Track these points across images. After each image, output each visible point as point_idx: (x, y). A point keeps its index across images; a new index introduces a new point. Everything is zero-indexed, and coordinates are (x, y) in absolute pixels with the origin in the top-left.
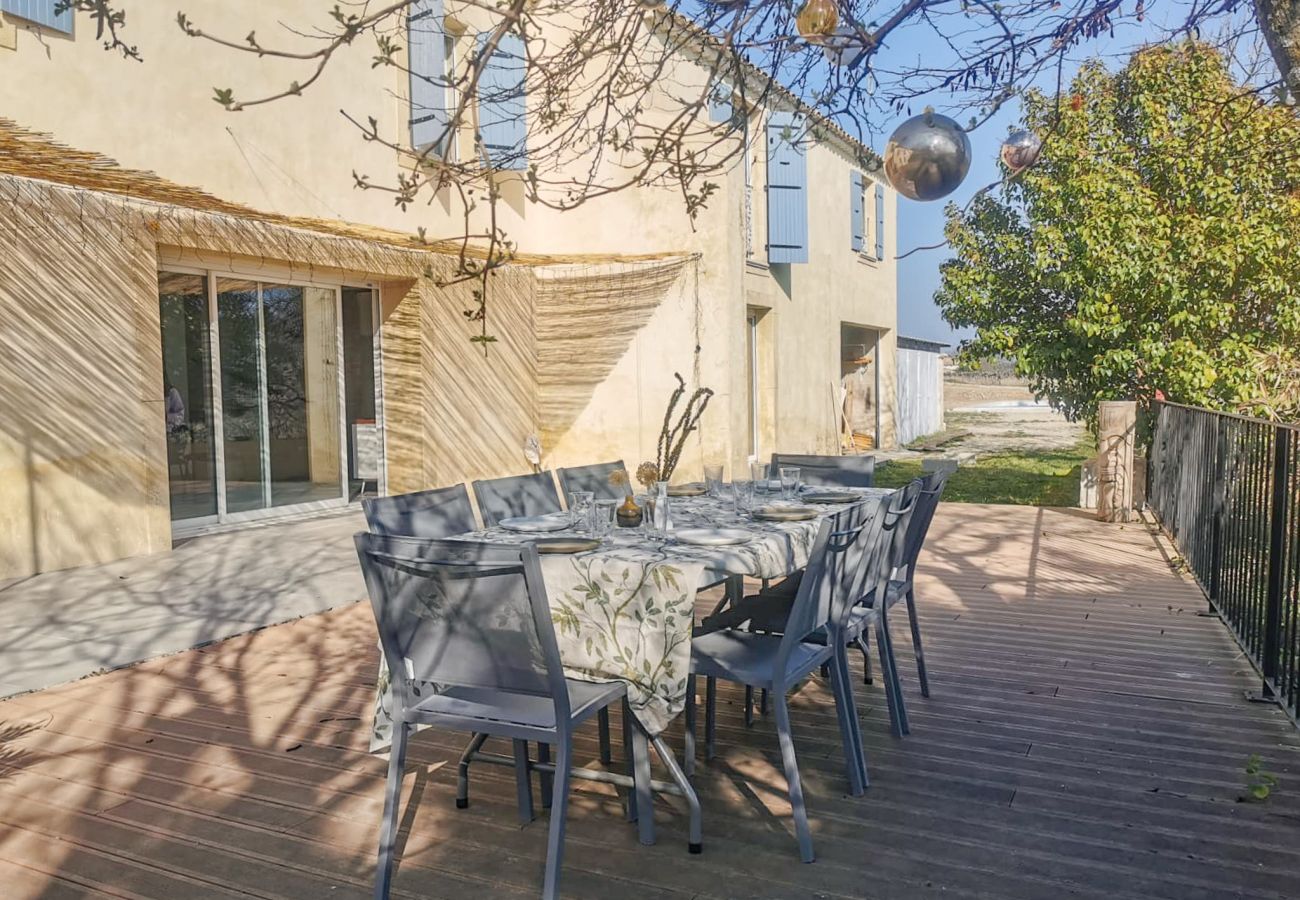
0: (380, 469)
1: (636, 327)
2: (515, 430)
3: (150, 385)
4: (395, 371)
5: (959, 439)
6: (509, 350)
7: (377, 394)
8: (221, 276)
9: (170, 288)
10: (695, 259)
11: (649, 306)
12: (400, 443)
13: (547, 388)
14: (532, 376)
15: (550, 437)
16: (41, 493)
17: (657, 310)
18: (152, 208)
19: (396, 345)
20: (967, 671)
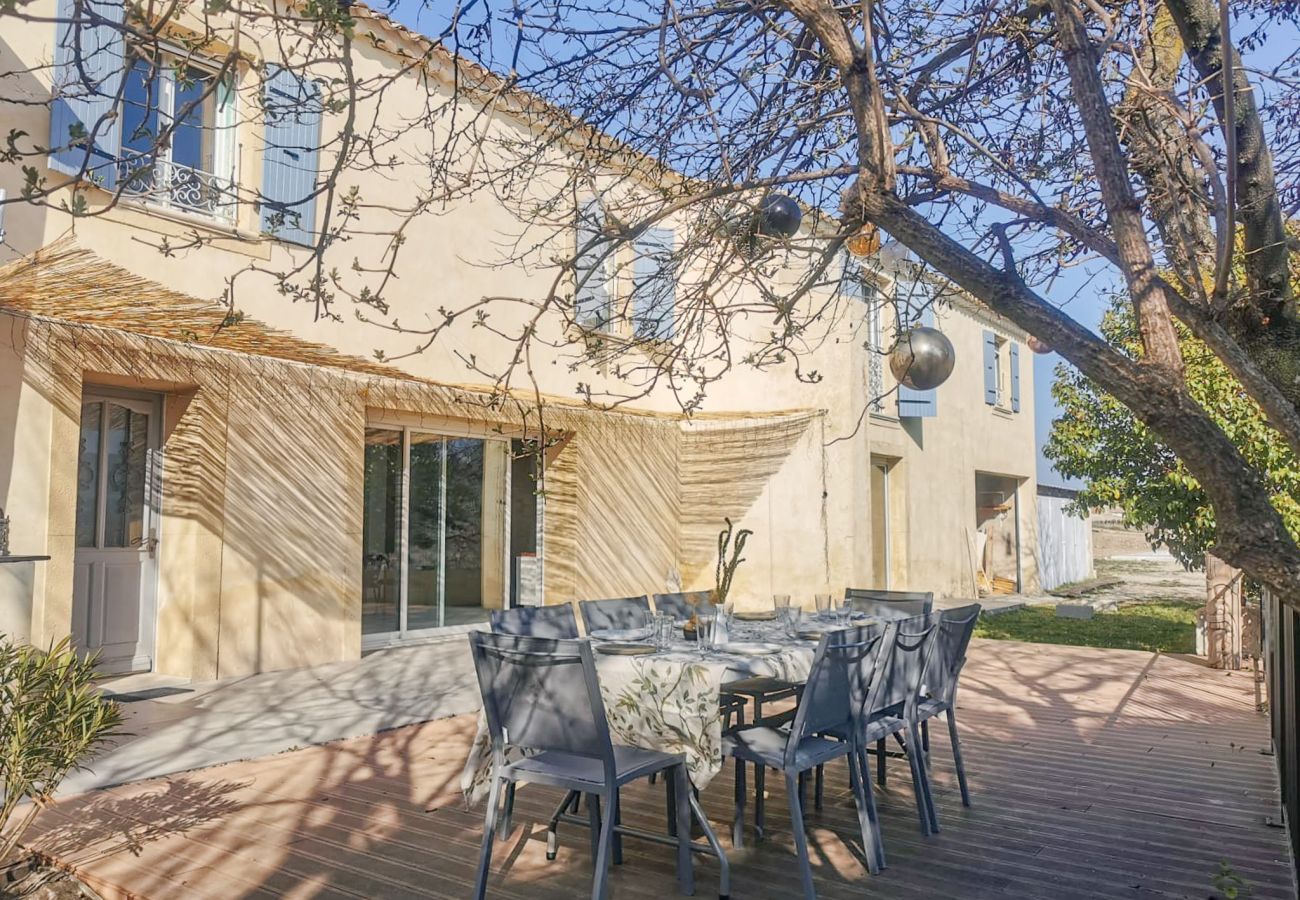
0: (538, 594)
1: (768, 474)
2: (659, 565)
3: (354, 519)
4: (555, 509)
5: (1109, 586)
6: (656, 494)
7: (538, 529)
8: (416, 431)
9: (376, 439)
10: (822, 415)
11: (780, 456)
12: (558, 572)
13: (689, 527)
14: (676, 517)
15: (691, 570)
16: (267, 606)
17: (787, 459)
18: (363, 379)
19: (556, 487)
20: (1016, 788)
